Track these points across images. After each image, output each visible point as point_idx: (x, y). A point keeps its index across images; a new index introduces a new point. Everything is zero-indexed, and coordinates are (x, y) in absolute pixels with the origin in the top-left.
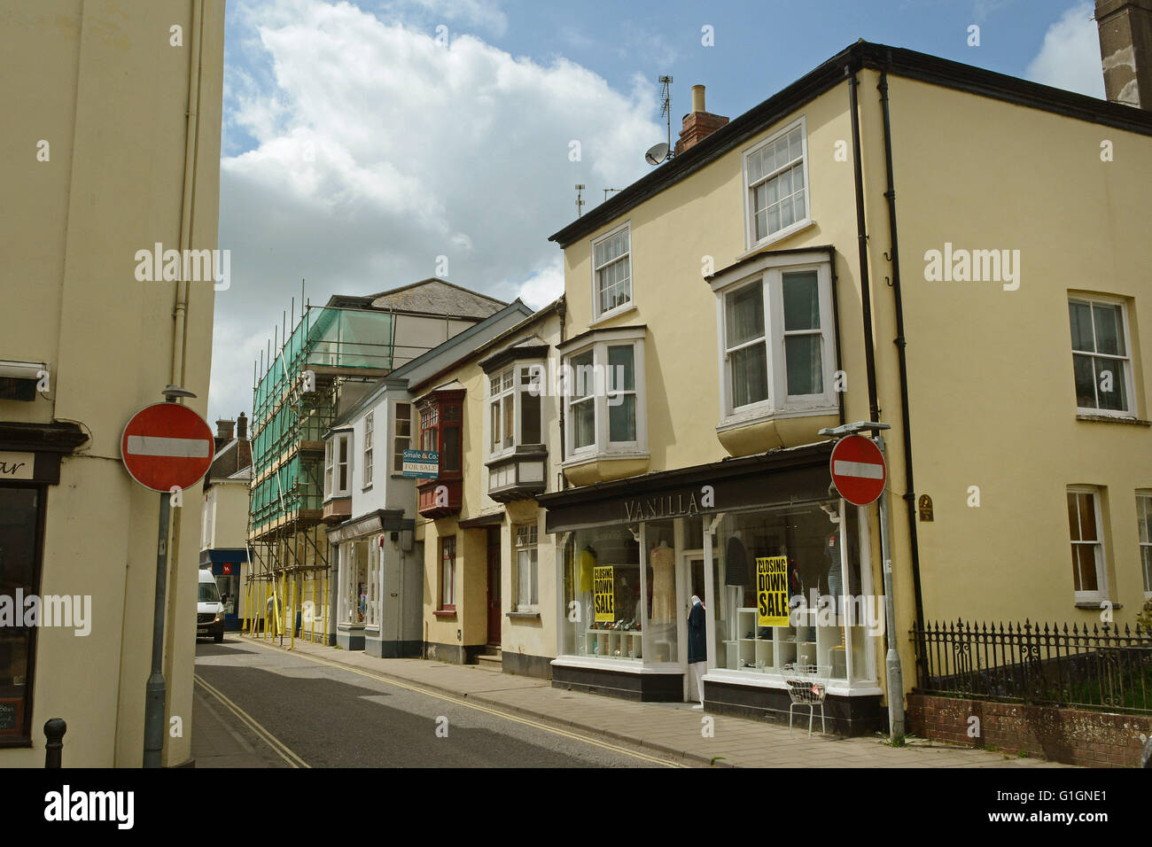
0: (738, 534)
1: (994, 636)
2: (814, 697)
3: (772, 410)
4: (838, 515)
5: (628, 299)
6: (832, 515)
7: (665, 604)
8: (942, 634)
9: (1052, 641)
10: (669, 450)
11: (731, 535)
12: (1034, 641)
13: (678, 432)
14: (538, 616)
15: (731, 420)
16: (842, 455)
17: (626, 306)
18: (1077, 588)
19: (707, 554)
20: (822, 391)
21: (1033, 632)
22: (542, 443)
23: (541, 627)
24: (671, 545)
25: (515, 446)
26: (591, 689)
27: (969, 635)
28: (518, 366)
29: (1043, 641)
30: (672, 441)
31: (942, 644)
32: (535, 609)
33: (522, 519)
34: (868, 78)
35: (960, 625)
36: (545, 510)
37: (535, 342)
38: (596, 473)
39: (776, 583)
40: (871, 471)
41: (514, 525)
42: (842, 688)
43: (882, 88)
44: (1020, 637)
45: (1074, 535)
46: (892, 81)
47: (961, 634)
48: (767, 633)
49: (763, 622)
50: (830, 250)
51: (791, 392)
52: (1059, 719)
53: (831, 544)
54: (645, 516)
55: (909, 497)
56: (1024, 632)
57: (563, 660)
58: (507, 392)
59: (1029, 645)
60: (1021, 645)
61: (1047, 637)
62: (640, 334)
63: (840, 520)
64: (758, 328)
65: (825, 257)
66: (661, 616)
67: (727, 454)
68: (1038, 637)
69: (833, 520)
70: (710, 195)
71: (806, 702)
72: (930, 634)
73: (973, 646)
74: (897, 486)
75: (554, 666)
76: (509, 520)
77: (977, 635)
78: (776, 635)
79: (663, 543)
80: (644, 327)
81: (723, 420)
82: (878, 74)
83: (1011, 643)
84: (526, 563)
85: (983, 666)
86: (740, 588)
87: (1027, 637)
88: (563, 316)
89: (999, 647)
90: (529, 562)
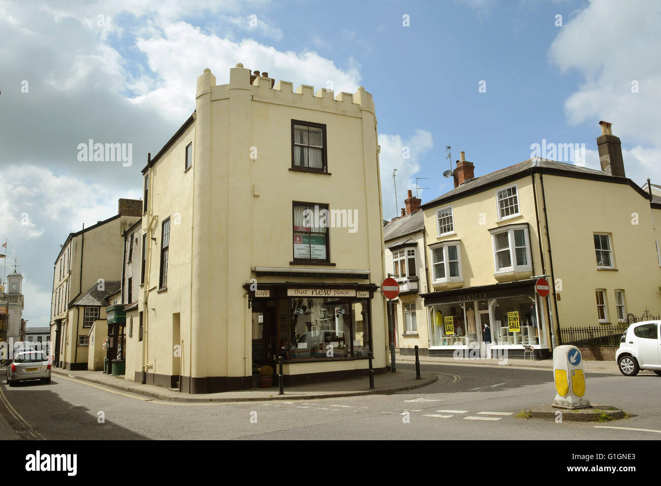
0: (498, 305)
1: (580, 330)
2: (531, 350)
3: (513, 270)
4: (534, 300)
5: (452, 230)
6: (533, 299)
7: (472, 328)
8: (565, 331)
9: (596, 331)
10: (472, 279)
11: (496, 306)
12: (591, 331)
13: (474, 273)
14: (418, 334)
15: (499, 272)
16: (539, 284)
17: (451, 233)
18: (599, 318)
19: (490, 311)
20: (527, 264)
21: (591, 329)
22: (417, 275)
23: (419, 338)
24: (473, 309)
25: (407, 277)
26: (446, 356)
27: (573, 331)
28: (406, 249)
29: (594, 331)
30: (473, 277)
31: (566, 334)
32: (415, 332)
33: (407, 302)
34: (537, 176)
35: (571, 328)
36: (424, 299)
37: (411, 241)
38: (446, 287)
39: (514, 319)
40: (546, 288)
41: (403, 304)
42: (539, 347)
43: (541, 178)
44: (588, 330)
45: (598, 304)
46: (544, 176)
47: (571, 331)
48: (512, 334)
49: (511, 331)
50: (528, 224)
51: (518, 264)
52: (599, 350)
53: (532, 307)
54: (466, 300)
55: (554, 294)
56: (589, 329)
57: (432, 348)
58: (402, 258)
59: (590, 332)
60: (588, 332)
61: (595, 330)
62: (459, 242)
63: (536, 301)
64: (507, 245)
65: (526, 226)
66: (471, 331)
67: (498, 282)
68: (592, 330)
69: (533, 301)
70: (484, 201)
71: (529, 351)
72: (562, 331)
73: (575, 334)
74: (551, 292)
75: (430, 350)
76: (400, 302)
77: (576, 331)
78: (514, 334)
79: (470, 309)
80: (460, 240)
81: (496, 272)
82: (540, 174)
83: (585, 332)
84: (410, 318)
85: (578, 340)
86: (500, 321)
87: (590, 331)
88: (424, 233)
89: (582, 333)
90: (411, 316)
